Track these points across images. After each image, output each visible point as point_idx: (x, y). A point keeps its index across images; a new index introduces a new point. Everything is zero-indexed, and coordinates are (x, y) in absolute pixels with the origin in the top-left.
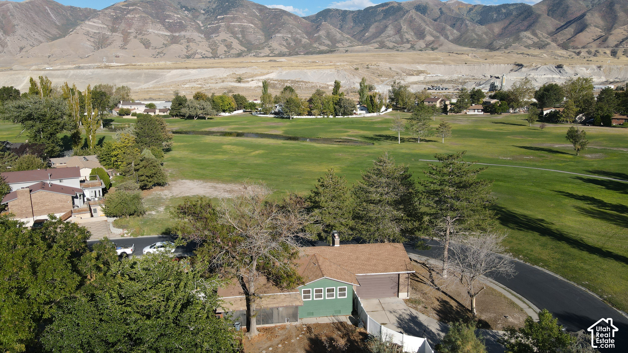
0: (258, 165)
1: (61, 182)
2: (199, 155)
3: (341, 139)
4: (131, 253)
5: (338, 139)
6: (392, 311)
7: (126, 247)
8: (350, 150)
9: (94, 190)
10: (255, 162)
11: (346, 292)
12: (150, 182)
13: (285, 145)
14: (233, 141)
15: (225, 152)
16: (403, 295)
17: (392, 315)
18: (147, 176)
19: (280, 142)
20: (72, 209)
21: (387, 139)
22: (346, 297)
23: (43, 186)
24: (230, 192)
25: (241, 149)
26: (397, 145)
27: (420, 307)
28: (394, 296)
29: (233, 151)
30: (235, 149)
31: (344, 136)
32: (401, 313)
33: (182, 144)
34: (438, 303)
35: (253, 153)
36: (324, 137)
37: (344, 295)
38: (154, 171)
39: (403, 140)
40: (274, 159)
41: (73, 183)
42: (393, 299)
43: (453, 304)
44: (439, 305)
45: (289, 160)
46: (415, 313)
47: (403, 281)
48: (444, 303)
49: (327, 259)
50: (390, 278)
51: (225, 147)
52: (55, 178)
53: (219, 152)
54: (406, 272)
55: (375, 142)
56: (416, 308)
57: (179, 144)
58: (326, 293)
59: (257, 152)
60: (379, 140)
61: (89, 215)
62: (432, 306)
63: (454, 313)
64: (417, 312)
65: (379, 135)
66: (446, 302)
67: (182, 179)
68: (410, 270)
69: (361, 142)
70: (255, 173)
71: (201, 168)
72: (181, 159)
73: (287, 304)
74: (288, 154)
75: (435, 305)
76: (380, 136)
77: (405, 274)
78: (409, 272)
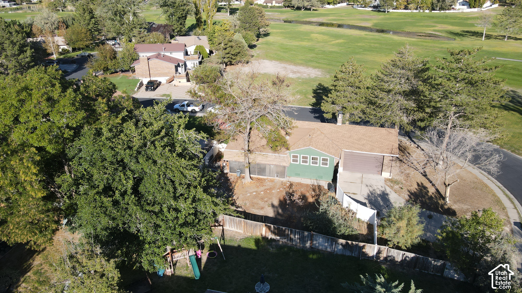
0: (331, 52)
1: (171, 54)
2: (288, 41)
3: (425, 33)
4: (198, 110)
5: (422, 33)
6: (368, 185)
7: (196, 106)
8: (425, 44)
9: (193, 62)
10: (331, 50)
11: (328, 162)
12: (234, 59)
13: (366, 36)
14: (323, 31)
15: (311, 40)
16: (386, 175)
17: (367, 188)
18: (233, 55)
19: (363, 33)
20: (175, 75)
21: (473, 35)
22: (328, 166)
23: (158, 56)
24: (294, 72)
25: (326, 37)
26: (480, 41)
27: (397, 187)
28: (378, 174)
29: (318, 39)
30: (320, 37)
31: (429, 31)
32: (375, 188)
33: (280, 31)
34: (416, 187)
35: (334, 42)
36: (409, 31)
37: (326, 164)
38: (238, 51)
39: (488, 37)
40: (349, 48)
41: (180, 56)
42: (377, 177)
43: (432, 190)
44: (416, 189)
45: (361, 50)
46: (388, 190)
47: (387, 162)
48: (422, 187)
49: (324, 134)
50: (376, 158)
51: (312, 35)
52: (168, 51)
53: (305, 39)
54: (390, 155)
55: (457, 38)
56: (392, 187)
57: (278, 31)
58: (311, 161)
59: (337, 41)
60: (463, 36)
61: (185, 80)
62: (409, 188)
63: (427, 197)
64: (391, 190)
65: (466, 31)
66: (425, 188)
67: (264, 59)
68: (394, 154)
69: (444, 37)
70: (325, 59)
71: (284, 52)
72: (273, 43)
73: (276, 163)
74: (364, 44)
75: (412, 188)
76: (468, 32)
77: (390, 156)
78: (392, 155)
